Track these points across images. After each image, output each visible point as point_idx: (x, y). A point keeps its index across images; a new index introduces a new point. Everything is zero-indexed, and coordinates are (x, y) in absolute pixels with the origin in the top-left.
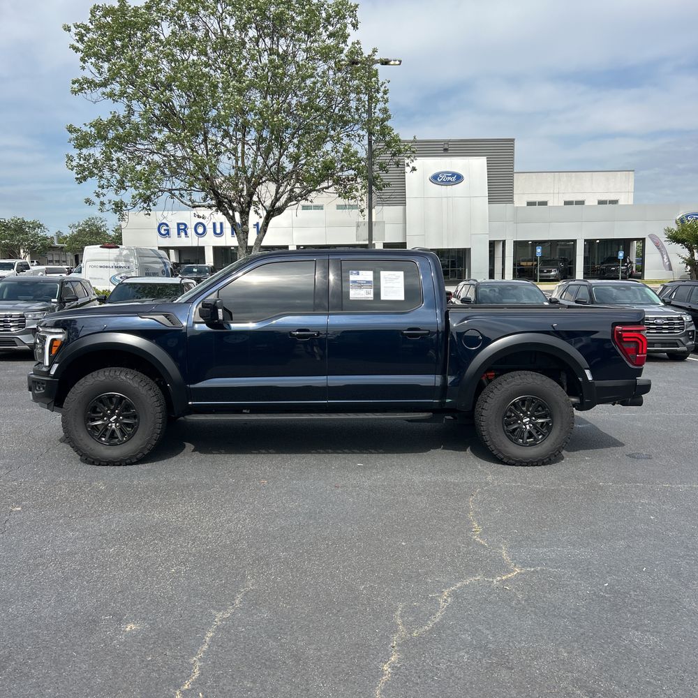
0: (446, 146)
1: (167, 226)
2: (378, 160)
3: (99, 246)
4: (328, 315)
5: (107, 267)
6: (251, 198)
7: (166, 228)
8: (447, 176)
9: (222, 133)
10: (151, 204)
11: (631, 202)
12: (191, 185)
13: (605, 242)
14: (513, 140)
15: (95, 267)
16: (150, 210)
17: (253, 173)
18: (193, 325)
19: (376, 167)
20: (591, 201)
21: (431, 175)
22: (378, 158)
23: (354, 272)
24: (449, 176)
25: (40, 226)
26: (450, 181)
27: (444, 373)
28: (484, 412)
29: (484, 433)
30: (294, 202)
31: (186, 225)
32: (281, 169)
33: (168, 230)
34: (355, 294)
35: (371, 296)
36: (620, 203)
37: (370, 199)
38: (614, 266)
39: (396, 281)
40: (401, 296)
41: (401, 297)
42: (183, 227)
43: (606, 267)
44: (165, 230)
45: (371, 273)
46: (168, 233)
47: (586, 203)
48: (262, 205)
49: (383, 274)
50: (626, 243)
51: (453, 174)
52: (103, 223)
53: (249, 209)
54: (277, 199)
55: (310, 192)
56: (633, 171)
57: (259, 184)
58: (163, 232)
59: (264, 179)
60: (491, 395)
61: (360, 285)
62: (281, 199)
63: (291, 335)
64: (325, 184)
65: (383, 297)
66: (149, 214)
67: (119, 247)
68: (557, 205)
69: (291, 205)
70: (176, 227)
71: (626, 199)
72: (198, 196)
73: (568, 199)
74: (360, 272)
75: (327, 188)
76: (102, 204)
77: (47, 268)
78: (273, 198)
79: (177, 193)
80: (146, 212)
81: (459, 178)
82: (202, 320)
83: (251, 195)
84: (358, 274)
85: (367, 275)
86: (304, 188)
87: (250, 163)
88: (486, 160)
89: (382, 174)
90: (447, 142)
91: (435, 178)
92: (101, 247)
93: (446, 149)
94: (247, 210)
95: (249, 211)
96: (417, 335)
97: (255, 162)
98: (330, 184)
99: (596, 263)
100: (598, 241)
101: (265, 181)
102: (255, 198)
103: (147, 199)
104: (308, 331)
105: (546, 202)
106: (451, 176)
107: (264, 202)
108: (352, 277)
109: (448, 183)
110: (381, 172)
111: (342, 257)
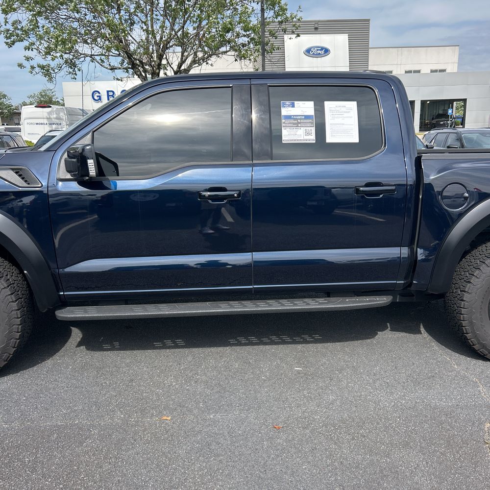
0: (316, 26)
1: (99, 93)
2: (267, 28)
3: (33, 106)
4: (253, 165)
5: (42, 124)
6: (161, 61)
7: (98, 94)
8: (318, 50)
9: (135, 5)
10: (76, 69)
11: (455, 70)
12: (109, 49)
13: (434, 102)
14: (369, 20)
15: (31, 124)
16: (76, 74)
17: (161, 38)
18: (57, 184)
19: (267, 34)
20: (426, 70)
21: (305, 49)
22: (267, 26)
23: (288, 103)
24: (319, 50)
25: (4, 96)
26: (319, 54)
27: (410, 245)
28: (466, 297)
29: (464, 323)
30: (197, 65)
31: (113, 92)
32: (185, 35)
33: (100, 97)
34: (289, 135)
35: (312, 138)
36: (447, 71)
37: (263, 60)
38: (441, 121)
39: (346, 115)
40: (353, 137)
41: (355, 138)
42: (111, 94)
43: (436, 121)
44: (98, 96)
45: (311, 104)
46: (100, 99)
47: (422, 72)
48: (170, 66)
49: (329, 105)
50: (450, 102)
51: (322, 49)
52: (54, 94)
53: (160, 71)
54: (182, 62)
55: (210, 56)
56: (459, 46)
57: (167, 48)
58: (96, 98)
59: (171, 44)
60: (477, 273)
61: (296, 121)
62: (186, 62)
63: (200, 196)
64: (223, 49)
65: (329, 139)
66: (75, 79)
67: (51, 107)
68: (399, 73)
69: (195, 67)
70: (106, 94)
71: (452, 68)
72: (115, 61)
73: (408, 69)
74: (296, 103)
75: (226, 52)
76: (33, 68)
77: (5, 128)
78: (179, 60)
79: (98, 58)
80: (73, 77)
81: (327, 51)
82: (69, 176)
83: (160, 57)
84: (293, 106)
85: (306, 108)
86: (205, 53)
87: (158, 28)
88: (347, 36)
89: (272, 40)
90: (317, 22)
91: (308, 51)
92: (35, 107)
93: (317, 28)
94: (157, 71)
95: (159, 72)
96: (377, 193)
97: (162, 27)
98: (228, 49)
99: (426, 119)
100: (428, 102)
101: (172, 46)
102: (164, 62)
103: (72, 64)
104: (224, 189)
105: (392, 72)
106: (321, 50)
107: (172, 64)
108: (285, 111)
109: (318, 55)
110: (271, 38)
111: (270, 82)
